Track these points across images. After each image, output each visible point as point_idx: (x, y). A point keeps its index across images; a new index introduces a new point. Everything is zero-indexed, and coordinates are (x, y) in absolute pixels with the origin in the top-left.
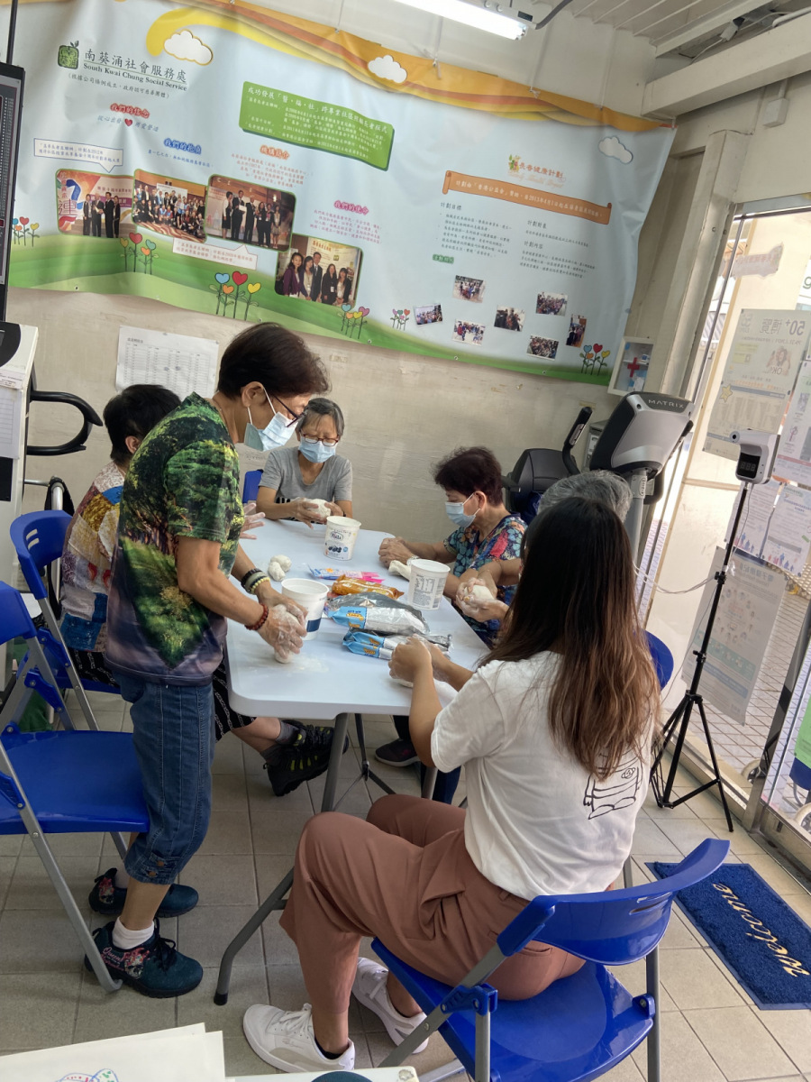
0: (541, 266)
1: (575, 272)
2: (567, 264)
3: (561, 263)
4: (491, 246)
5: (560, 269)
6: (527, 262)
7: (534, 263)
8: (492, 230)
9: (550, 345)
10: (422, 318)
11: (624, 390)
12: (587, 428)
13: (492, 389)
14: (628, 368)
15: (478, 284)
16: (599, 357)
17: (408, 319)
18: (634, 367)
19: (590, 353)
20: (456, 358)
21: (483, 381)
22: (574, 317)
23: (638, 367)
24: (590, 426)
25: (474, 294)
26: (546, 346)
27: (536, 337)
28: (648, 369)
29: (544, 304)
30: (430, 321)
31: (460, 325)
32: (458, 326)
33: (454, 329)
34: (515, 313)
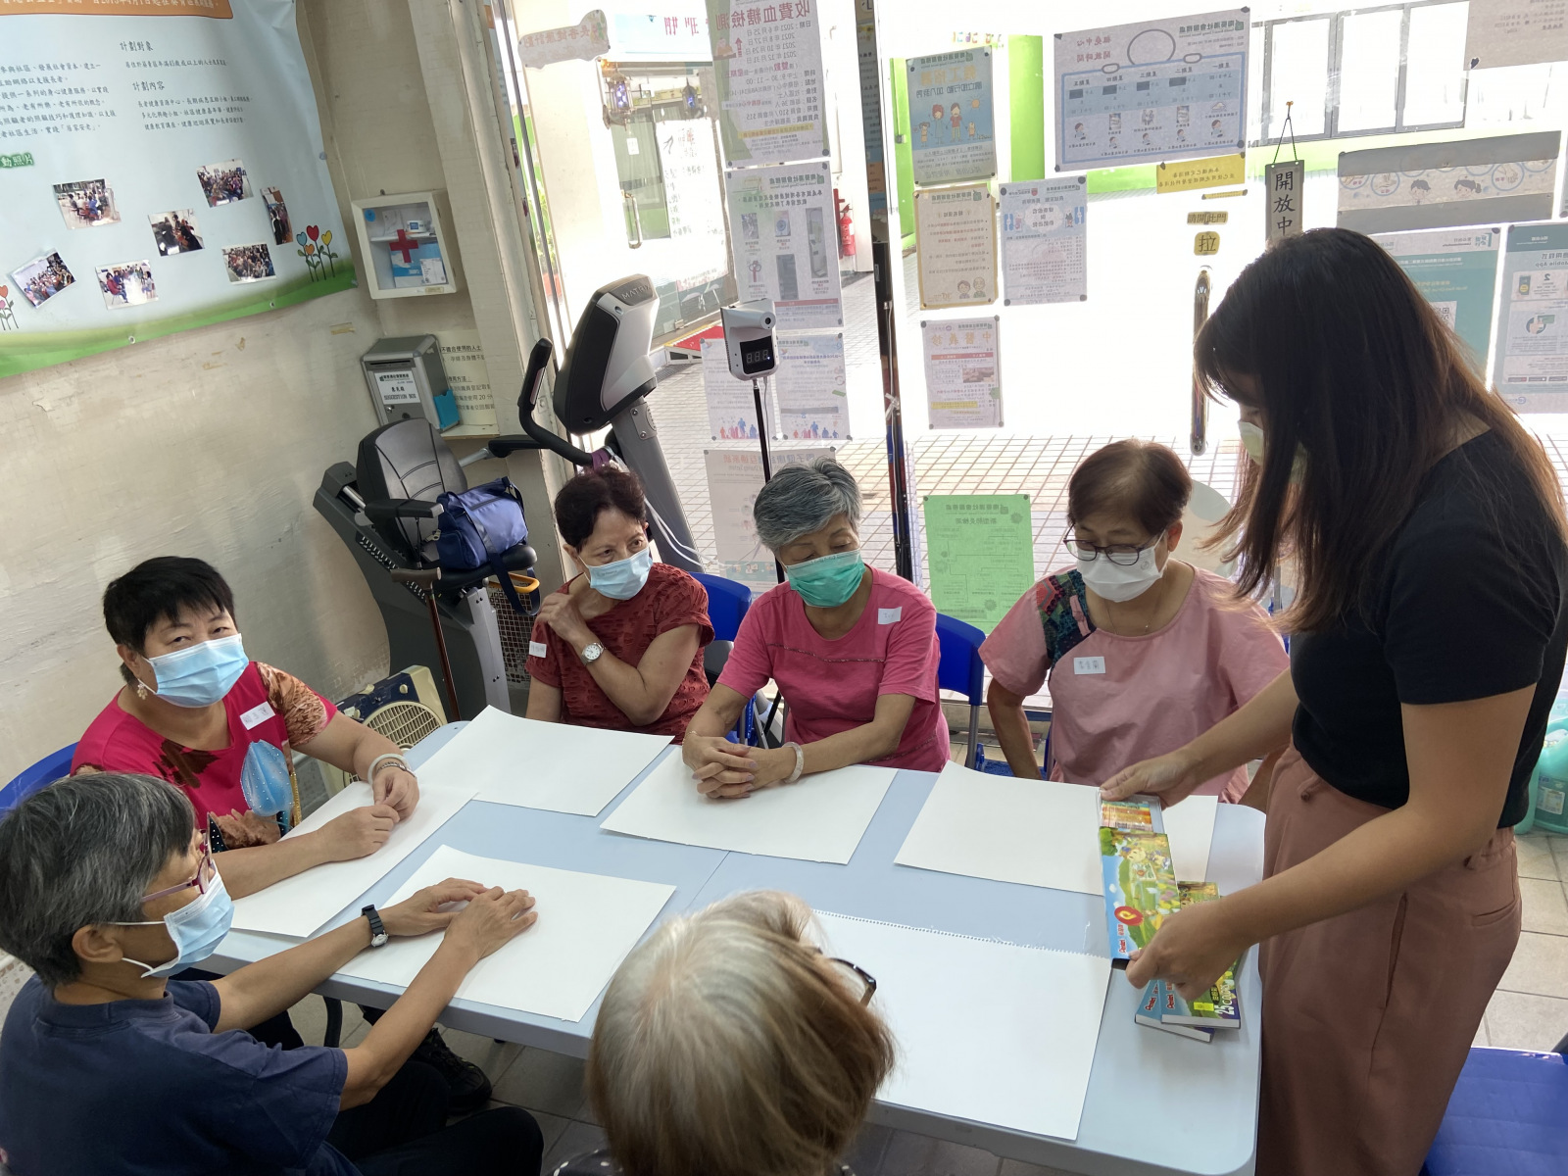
0: (178, 120)
1: (232, 115)
2: (215, 105)
3: (205, 106)
4: (85, 109)
5: (208, 116)
6: (154, 121)
7: (163, 120)
8: (73, 79)
9: (258, 255)
10: (35, 291)
11: (395, 287)
12: (358, 367)
13: (204, 366)
14: (393, 249)
15: (98, 188)
16: (322, 247)
17: (12, 303)
18: (405, 245)
19: (308, 244)
20: (132, 340)
21: (183, 360)
22: (264, 193)
23: (414, 244)
24: (361, 360)
25: (102, 210)
26: (254, 259)
27: (232, 250)
28: (437, 242)
29: (215, 186)
30: (53, 290)
31: (107, 277)
32: (105, 280)
33: (102, 287)
34: (180, 220)
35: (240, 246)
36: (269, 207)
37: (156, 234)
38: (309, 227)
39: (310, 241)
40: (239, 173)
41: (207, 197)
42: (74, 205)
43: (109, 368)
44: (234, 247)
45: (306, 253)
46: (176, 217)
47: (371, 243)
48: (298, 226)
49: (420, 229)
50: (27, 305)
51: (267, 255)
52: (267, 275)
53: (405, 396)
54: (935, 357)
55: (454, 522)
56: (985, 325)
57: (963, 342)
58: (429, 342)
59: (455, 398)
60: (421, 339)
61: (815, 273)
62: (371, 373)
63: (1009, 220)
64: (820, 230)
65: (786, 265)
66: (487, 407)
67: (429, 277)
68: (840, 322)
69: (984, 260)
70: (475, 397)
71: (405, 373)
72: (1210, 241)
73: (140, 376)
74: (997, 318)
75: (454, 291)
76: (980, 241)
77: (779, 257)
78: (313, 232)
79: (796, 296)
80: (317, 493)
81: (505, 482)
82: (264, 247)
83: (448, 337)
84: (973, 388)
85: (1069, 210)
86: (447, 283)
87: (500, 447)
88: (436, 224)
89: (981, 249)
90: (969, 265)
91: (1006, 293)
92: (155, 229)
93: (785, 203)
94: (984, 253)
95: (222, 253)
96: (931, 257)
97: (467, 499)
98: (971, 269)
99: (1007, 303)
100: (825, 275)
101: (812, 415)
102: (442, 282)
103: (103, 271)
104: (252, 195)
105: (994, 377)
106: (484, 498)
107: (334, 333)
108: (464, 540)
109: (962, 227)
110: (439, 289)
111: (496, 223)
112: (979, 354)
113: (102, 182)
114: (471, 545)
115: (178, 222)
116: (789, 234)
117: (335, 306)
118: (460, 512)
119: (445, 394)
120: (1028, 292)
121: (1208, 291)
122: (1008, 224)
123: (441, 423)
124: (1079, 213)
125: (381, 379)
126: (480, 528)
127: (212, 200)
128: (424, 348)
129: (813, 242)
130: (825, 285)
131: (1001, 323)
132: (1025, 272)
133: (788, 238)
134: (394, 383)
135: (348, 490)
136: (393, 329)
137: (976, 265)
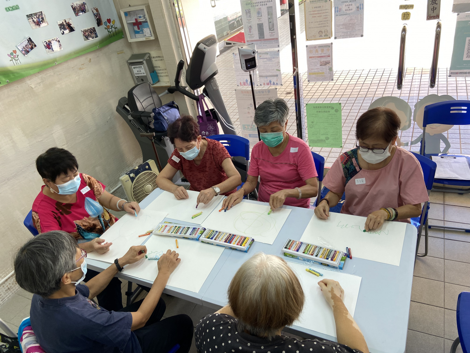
9: (92, 31)
10: (25, 51)
11: (136, 38)
12: (126, 65)
13: (79, 69)
14: (134, 25)
15: (40, 14)
16: (112, 26)
17: (18, 55)
18: (138, 24)
19: (108, 25)
20: (56, 63)
21: (73, 68)
22: (92, 10)
23: (140, 23)
24: (127, 62)
25: (42, 22)
26: (91, 32)
27: (84, 30)
28: (147, 22)
29: (77, 9)
30: (30, 50)
31: (46, 44)
32: (46, 45)
33: (45, 47)
34: (67, 22)
35: (87, 29)
36: (94, 14)
37: (60, 28)
38: (108, 19)
39: (108, 24)
40: (84, 4)
41: (75, 13)
42: (34, 21)
43: (50, 72)
44: (84, 29)
45: (107, 28)
46: (66, 21)
47: (127, 23)
48: (104, 20)
49: (142, 18)
50: (23, 55)
51: (95, 31)
52: (96, 37)
53: (141, 73)
54: (310, 57)
55: (158, 116)
56: (328, 46)
57: (320, 52)
58: (147, 55)
59: (157, 73)
60: (145, 54)
61: (270, 29)
62: (130, 66)
63: (337, 9)
64: (272, 14)
65: (260, 27)
66: (167, 76)
67: (146, 34)
68: (279, 46)
69: (328, 23)
70: (163, 73)
71: (141, 66)
72: (407, 15)
73: (60, 74)
74: (332, 44)
75: (154, 39)
76: (327, 17)
77: (258, 24)
78: (109, 21)
79: (264, 37)
80: (117, 107)
81: (173, 103)
82: (94, 28)
83: (153, 53)
84: (323, 68)
85: (358, 5)
86: (152, 36)
87: (171, 90)
88: (147, 16)
89: (327, 19)
90: (322, 25)
91: (335, 35)
92: (59, 26)
93: (260, 5)
94: (328, 21)
95: (81, 31)
96: (309, 23)
97: (162, 109)
98: (323, 27)
99: (335, 38)
100: (273, 30)
101: (269, 78)
102: (150, 36)
103: (45, 42)
104: (89, 11)
105: (330, 64)
106: (167, 108)
107: (118, 54)
108: (161, 122)
109: (320, 12)
110: (149, 38)
111: (166, 16)
112: (325, 56)
113: (42, 12)
114: (164, 124)
115: (66, 23)
116: (261, 16)
117: (118, 45)
118: (159, 114)
119: (153, 72)
120: (343, 34)
121: (406, 33)
122: (336, 10)
123: (153, 82)
124: (361, 6)
125: (134, 68)
126: (166, 118)
127: (77, 14)
128: (146, 57)
129: (269, 18)
130: (273, 33)
131: (333, 45)
132: (342, 27)
133: (261, 17)
134: (138, 69)
135: (126, 106)
136: (136, 51)
137: (325, 25)
